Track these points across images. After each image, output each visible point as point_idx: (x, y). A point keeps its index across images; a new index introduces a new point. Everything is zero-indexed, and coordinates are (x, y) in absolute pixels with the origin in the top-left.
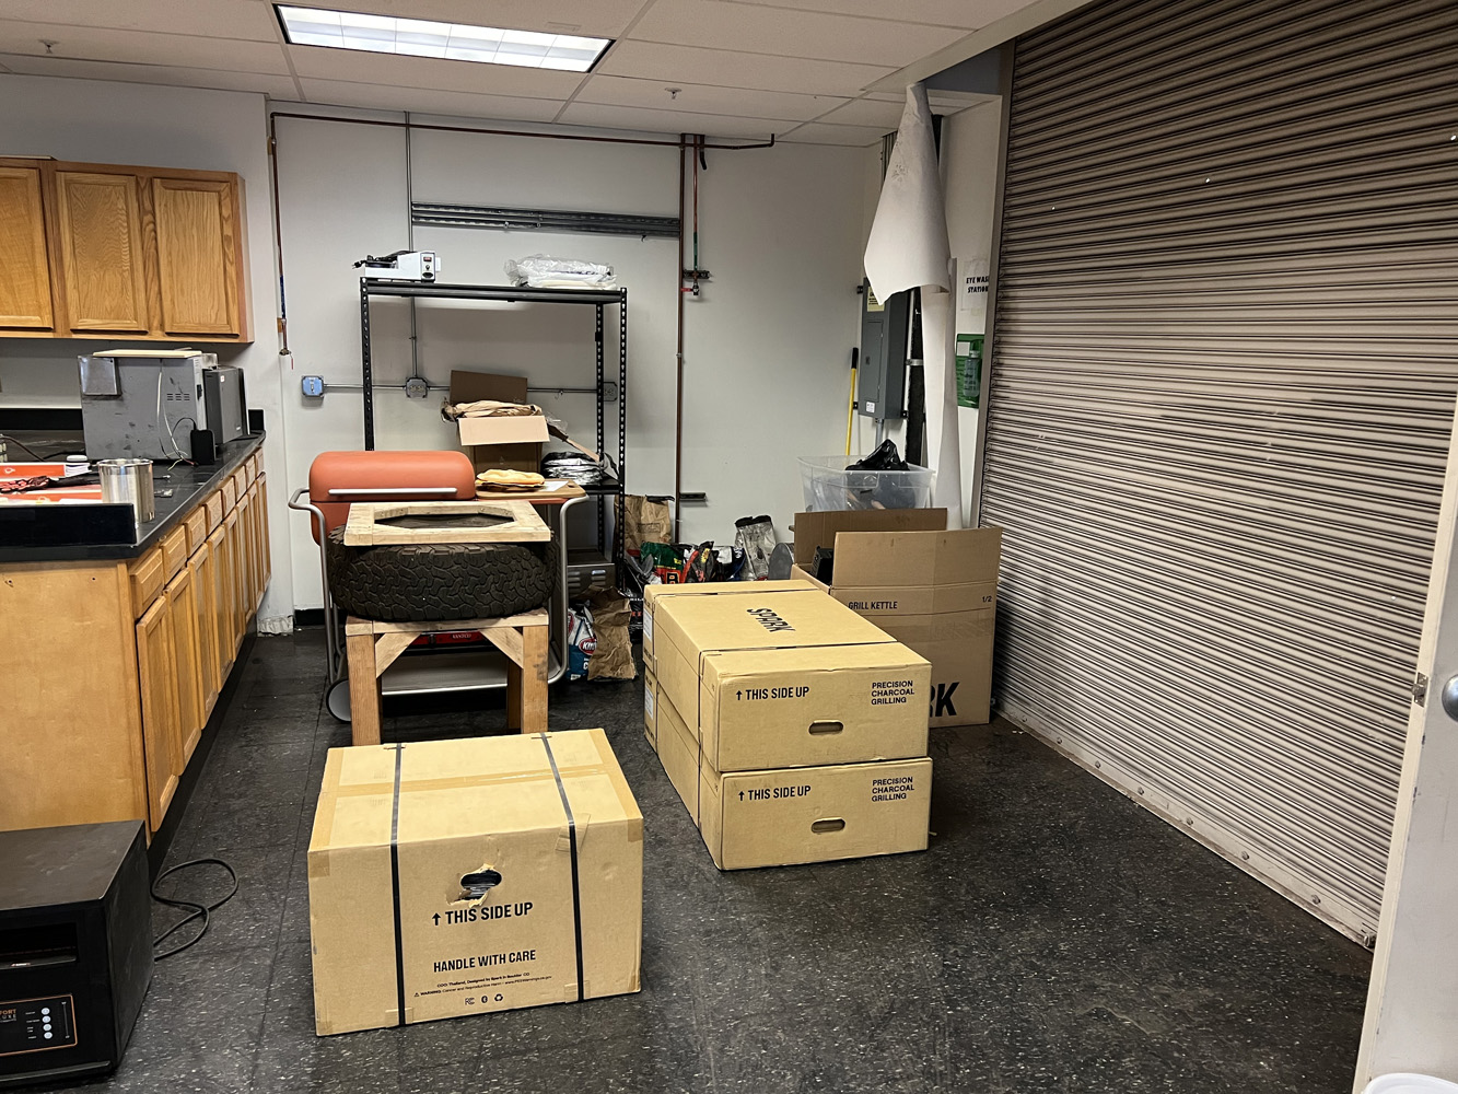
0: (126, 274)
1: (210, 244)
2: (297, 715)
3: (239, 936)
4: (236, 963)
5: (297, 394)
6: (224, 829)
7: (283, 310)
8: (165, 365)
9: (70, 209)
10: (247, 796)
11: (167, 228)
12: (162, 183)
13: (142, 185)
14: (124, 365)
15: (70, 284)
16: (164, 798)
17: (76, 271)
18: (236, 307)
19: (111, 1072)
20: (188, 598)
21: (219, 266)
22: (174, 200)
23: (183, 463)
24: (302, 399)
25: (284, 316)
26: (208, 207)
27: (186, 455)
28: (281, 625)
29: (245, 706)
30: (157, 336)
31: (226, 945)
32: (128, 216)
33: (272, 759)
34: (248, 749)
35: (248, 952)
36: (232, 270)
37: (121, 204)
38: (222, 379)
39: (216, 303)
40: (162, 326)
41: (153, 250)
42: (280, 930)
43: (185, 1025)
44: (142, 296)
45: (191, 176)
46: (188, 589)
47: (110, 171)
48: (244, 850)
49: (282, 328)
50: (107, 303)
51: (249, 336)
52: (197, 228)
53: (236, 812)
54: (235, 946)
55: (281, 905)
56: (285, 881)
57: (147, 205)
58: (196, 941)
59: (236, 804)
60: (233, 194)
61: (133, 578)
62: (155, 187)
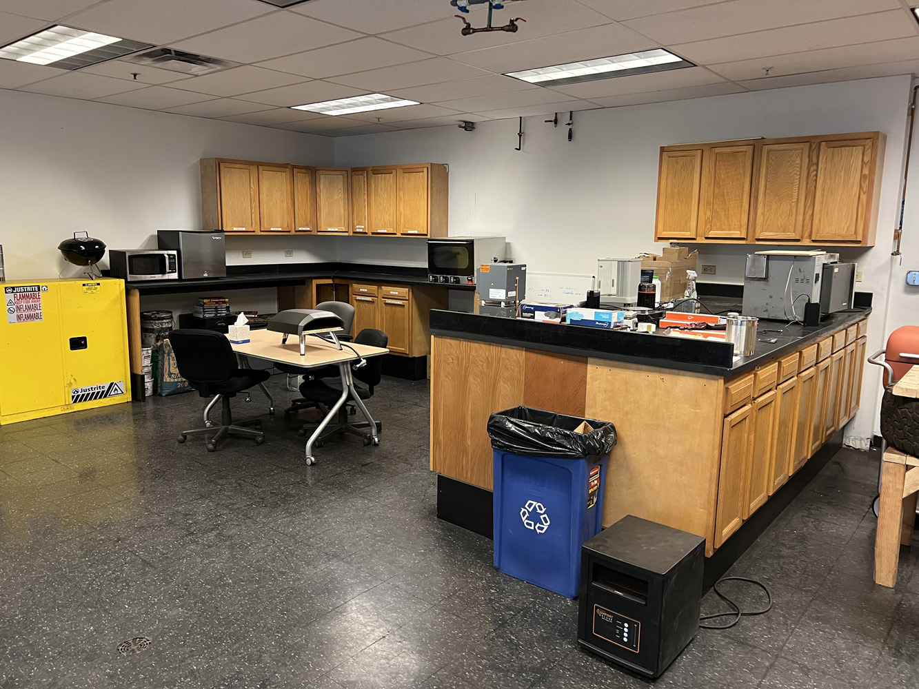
0: (793, 204)
1: (851, 181)
2: (851, 507)
3: (756, 637)
4: (747, 654)
5: (901, 284)
6: (772, 565)
7: (901, 224)
8: (797, 260)
9: (767, 168)
10: (794, 549)
11: (825, 174)
12: (826, 145)
13: (813, 147)
14: (772, 260)
15: (759, 211)
16: (727, 531)
17: (764, 204)
18: (863, 222)
19: (653, 679)
20: (772, 409)
21: (855, 195)
22: (833, 154)
23: (797, 323)
24: (906, 287)
25: (901, 228)
26: (854, 158)
27: (800, 318)
28: (861, 443)
29: (816, 490)
30: (806, 242)
31: (745, 639)
32: (801, 168)
33: (821, 531)
34: (807, 519)
35: (757, 651)
36: (864, 197)
37: (798, 161)
38: (836, 270)
39: (849, 220)
40: (810, 235)
41: (813, 188)
42: (782, 647)
43: (703, 676)
44: (801, 218)
45: (845, 138)
46: (773, 403)
47: (795, 141)
48: (779, 584)
49: (897, 236)
50: (779, 223)
51: (869, 241)
52: (845, 171)
53: (783, 557)
54: (750, 643)
55: (790, 631)
56: (798, 616)
57: (815, 160)
58: (728, 628)
59: (785, 552)
60: (874, 146)
61: (727, 389)
62: (822, 147)
